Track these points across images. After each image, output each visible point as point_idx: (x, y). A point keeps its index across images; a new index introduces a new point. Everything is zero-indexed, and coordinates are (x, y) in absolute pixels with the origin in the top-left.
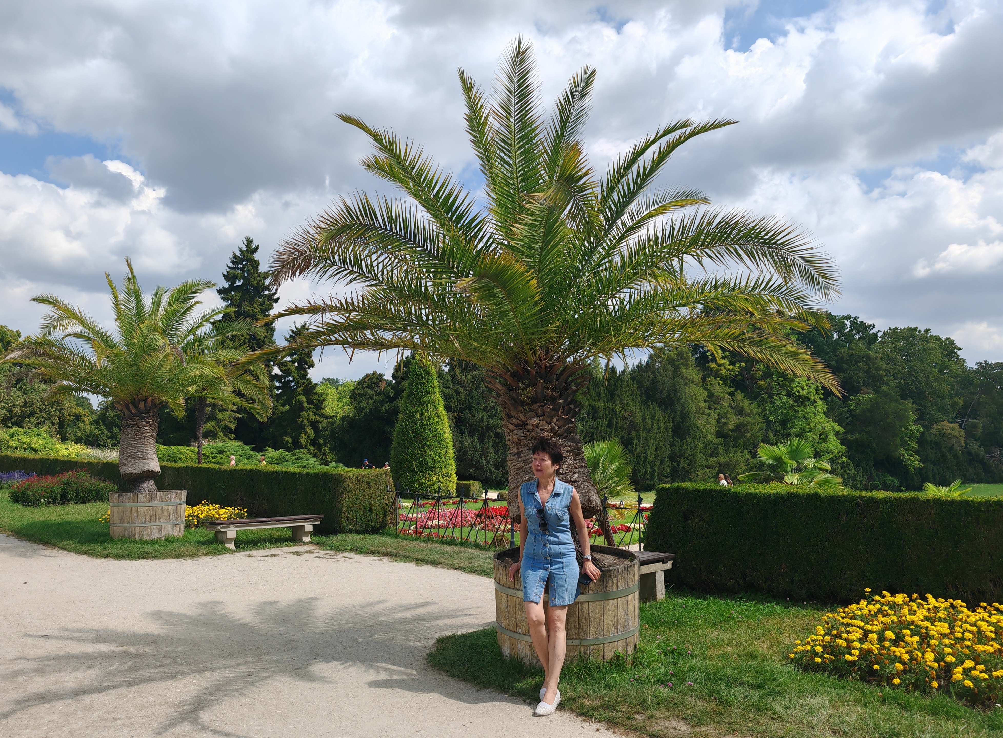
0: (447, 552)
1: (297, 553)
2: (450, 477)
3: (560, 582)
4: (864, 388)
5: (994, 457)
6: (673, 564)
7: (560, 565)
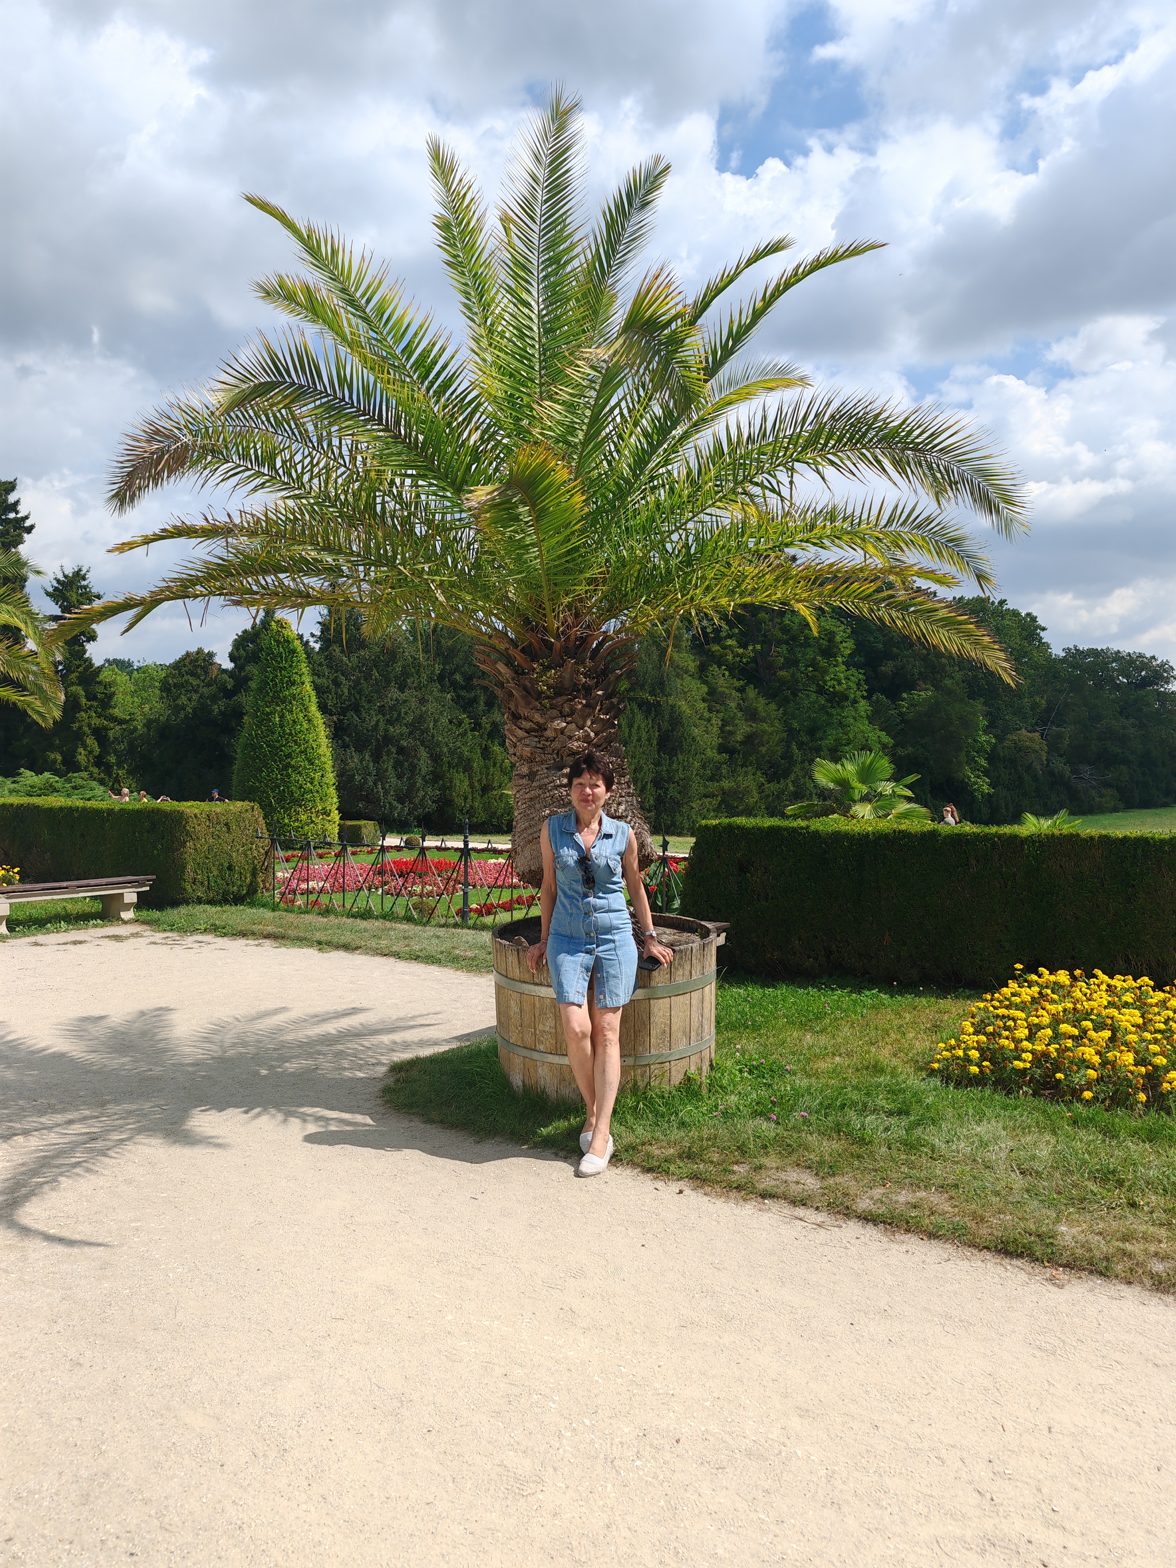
0: (366, 930)
1: (117, 938)
2: (329, 815)
3: (612, 972)
4: (920, 683)
5: (1083, 778)
6: (726, 938)
7: (612, 945)
